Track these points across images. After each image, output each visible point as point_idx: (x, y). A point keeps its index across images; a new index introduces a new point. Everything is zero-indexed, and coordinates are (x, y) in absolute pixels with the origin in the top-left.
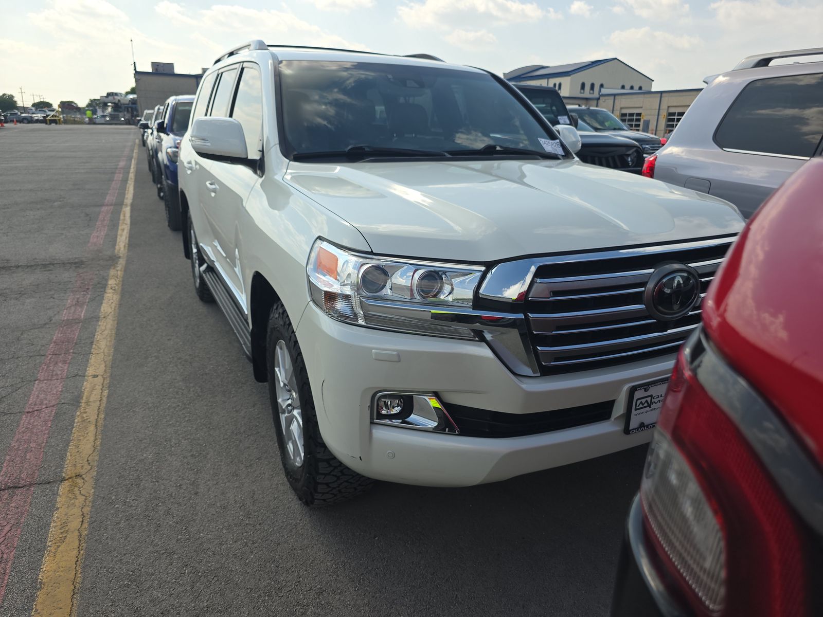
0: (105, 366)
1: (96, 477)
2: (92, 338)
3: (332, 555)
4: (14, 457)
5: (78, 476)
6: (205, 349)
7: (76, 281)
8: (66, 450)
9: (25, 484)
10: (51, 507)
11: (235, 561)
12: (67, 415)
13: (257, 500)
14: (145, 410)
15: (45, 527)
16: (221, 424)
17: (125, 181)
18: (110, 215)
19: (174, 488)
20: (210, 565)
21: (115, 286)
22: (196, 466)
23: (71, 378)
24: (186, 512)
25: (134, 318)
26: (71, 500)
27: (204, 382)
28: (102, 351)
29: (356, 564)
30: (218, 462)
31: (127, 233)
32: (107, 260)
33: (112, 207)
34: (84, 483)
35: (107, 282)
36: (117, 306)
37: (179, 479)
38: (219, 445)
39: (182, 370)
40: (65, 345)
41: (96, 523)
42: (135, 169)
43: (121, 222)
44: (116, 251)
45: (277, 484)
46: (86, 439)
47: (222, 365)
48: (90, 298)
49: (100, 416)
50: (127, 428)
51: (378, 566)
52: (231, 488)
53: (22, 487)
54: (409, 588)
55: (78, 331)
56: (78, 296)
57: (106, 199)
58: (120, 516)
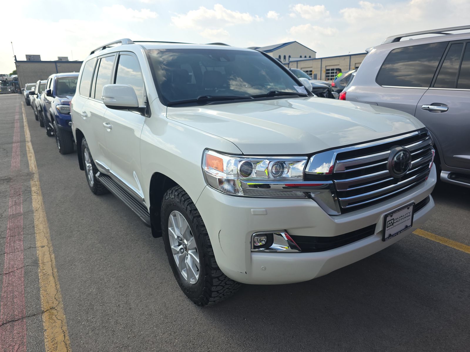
0: (47, 240)
1: (64, 307)
2: (32, 224)
3: (223, 333)
4: (6, 303)
5: (52, 308)
6: (107, 222)
7: (11, 190)
8: (39, 294)
9: (19, 318)
10: (41, 330)
11: (167, 345)
12: (32, 273)
13: (168, 307)
14: (81, 263)
15: (41, 343)
16: (132, 266)
17: (22, 127)
18: (19, 148)
19: (116, 308)
20: (153, 350)
21: (37, 191)
22: (125, 293)
23: (27, 250)
24: (128, 321)
25: (56, 209)
26: (53, 324)
27: (112, 242)
28: (42, 231)
29: (239, 336)
30: (137, 288)
31: (34, 158)
32: (27, 176)
33: (19, 144)
34: (57, 312)
35: (31, 189)
36: (42, 202)
37: (117, 301)
38: (135, 278)
39: (97, 237)
40: (17, 230)
41: (73, 335)
42: (26, 119)
43: (27, 152)
44: (30, 170)
45: (177, 297)
46: (50, 286)
47: (121, 231)
48: (23, 200)
49: (54, 270)
50: (74, 276)
51: (252, 335)
52: (150, 303)
53: (17, 320)
54: (273, 345)
55: (22, 220)
56: (15, 199)
57: (13, 139)
58: (87, 329)
